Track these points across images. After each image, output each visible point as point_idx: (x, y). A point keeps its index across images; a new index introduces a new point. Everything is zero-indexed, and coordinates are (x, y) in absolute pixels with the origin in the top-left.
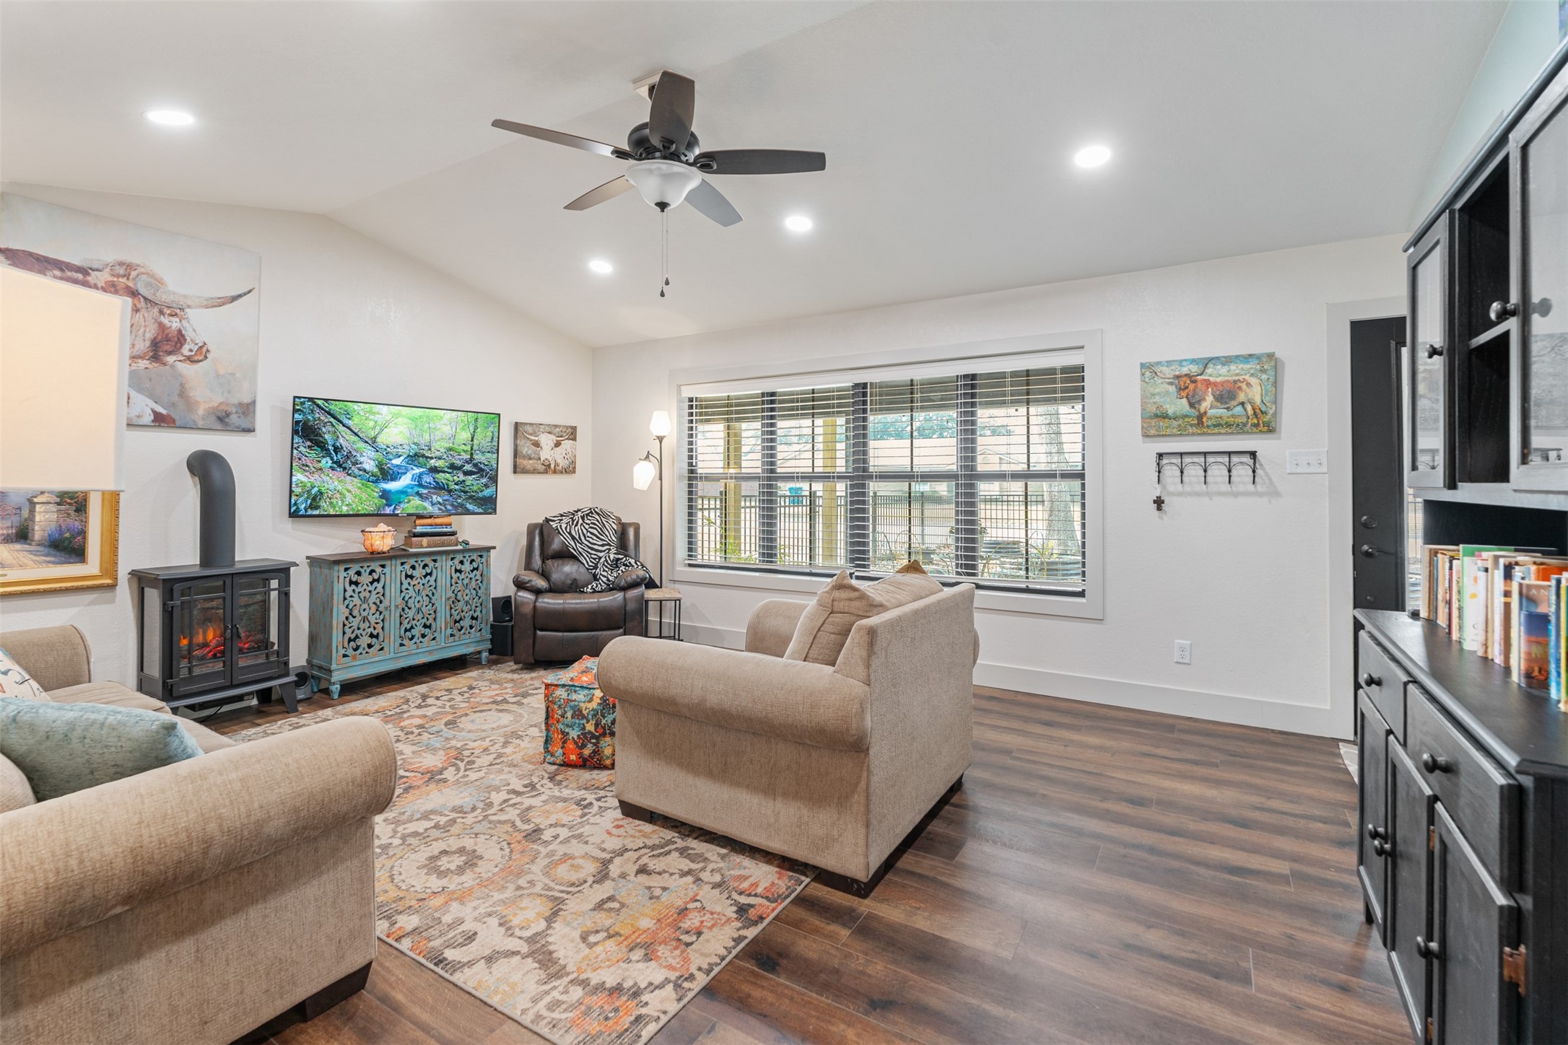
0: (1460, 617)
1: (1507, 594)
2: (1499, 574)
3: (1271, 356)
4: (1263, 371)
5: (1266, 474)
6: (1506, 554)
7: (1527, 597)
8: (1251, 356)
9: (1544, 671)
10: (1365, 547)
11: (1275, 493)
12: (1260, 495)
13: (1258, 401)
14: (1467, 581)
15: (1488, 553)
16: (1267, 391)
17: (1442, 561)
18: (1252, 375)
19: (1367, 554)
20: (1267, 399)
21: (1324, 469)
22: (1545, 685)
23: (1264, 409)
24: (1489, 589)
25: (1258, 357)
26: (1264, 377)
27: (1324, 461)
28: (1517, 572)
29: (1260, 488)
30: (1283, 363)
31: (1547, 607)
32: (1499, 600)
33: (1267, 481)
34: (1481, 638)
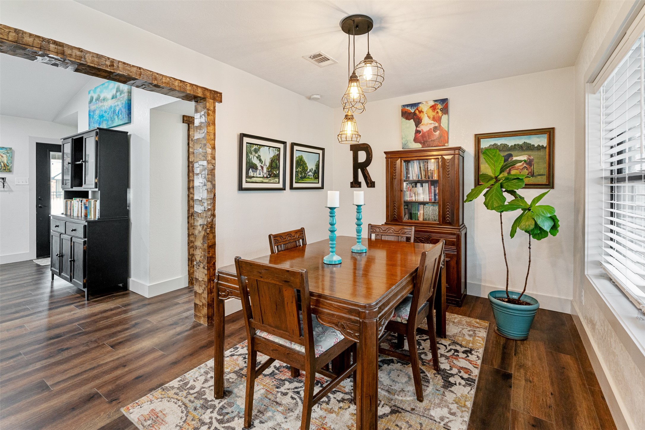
0: (73, 211)
1: (81, 205)
2: (80, 202)
3: (11, 149)
4: (8, 153)
5: (8, 185)
6: (81, 199)
7: (85, 204)
8: (3, 147)
9: (87, 215)
10: (40, 205)
11: (11, 191)
12: (6, 191)
13: (6, 162)
14: (74, 204)
15: (78, 199)
16: (9, 159)
17: (69, 202)
18: (4, 154)
19: (40, 207)
20: (9, 162)
21: (28, 183)
22: (87, 216)
23: (8, 165)
24: (78, 205)
25: (6, 149)
26: (8, 155)
27: (28, 181)
28: (83, 201)
29: (5, 189)
30: (14, 151)
31: (87, 205)
32: (80, 206)
33: (8, 187)
34: (77, 213)
